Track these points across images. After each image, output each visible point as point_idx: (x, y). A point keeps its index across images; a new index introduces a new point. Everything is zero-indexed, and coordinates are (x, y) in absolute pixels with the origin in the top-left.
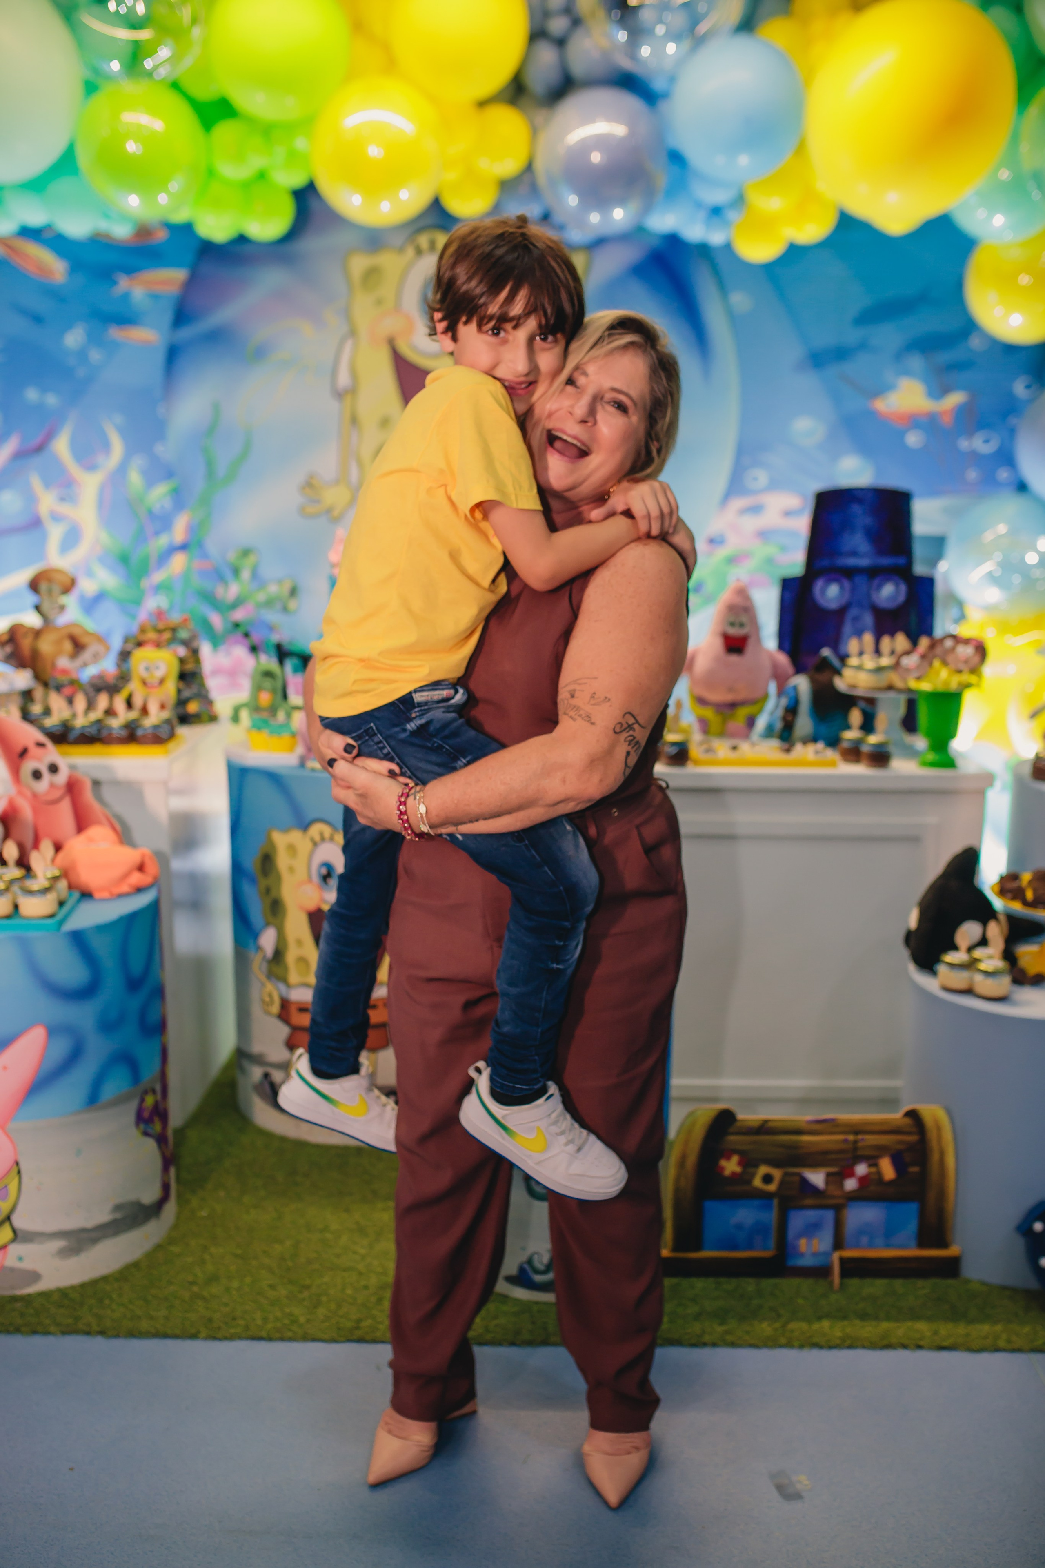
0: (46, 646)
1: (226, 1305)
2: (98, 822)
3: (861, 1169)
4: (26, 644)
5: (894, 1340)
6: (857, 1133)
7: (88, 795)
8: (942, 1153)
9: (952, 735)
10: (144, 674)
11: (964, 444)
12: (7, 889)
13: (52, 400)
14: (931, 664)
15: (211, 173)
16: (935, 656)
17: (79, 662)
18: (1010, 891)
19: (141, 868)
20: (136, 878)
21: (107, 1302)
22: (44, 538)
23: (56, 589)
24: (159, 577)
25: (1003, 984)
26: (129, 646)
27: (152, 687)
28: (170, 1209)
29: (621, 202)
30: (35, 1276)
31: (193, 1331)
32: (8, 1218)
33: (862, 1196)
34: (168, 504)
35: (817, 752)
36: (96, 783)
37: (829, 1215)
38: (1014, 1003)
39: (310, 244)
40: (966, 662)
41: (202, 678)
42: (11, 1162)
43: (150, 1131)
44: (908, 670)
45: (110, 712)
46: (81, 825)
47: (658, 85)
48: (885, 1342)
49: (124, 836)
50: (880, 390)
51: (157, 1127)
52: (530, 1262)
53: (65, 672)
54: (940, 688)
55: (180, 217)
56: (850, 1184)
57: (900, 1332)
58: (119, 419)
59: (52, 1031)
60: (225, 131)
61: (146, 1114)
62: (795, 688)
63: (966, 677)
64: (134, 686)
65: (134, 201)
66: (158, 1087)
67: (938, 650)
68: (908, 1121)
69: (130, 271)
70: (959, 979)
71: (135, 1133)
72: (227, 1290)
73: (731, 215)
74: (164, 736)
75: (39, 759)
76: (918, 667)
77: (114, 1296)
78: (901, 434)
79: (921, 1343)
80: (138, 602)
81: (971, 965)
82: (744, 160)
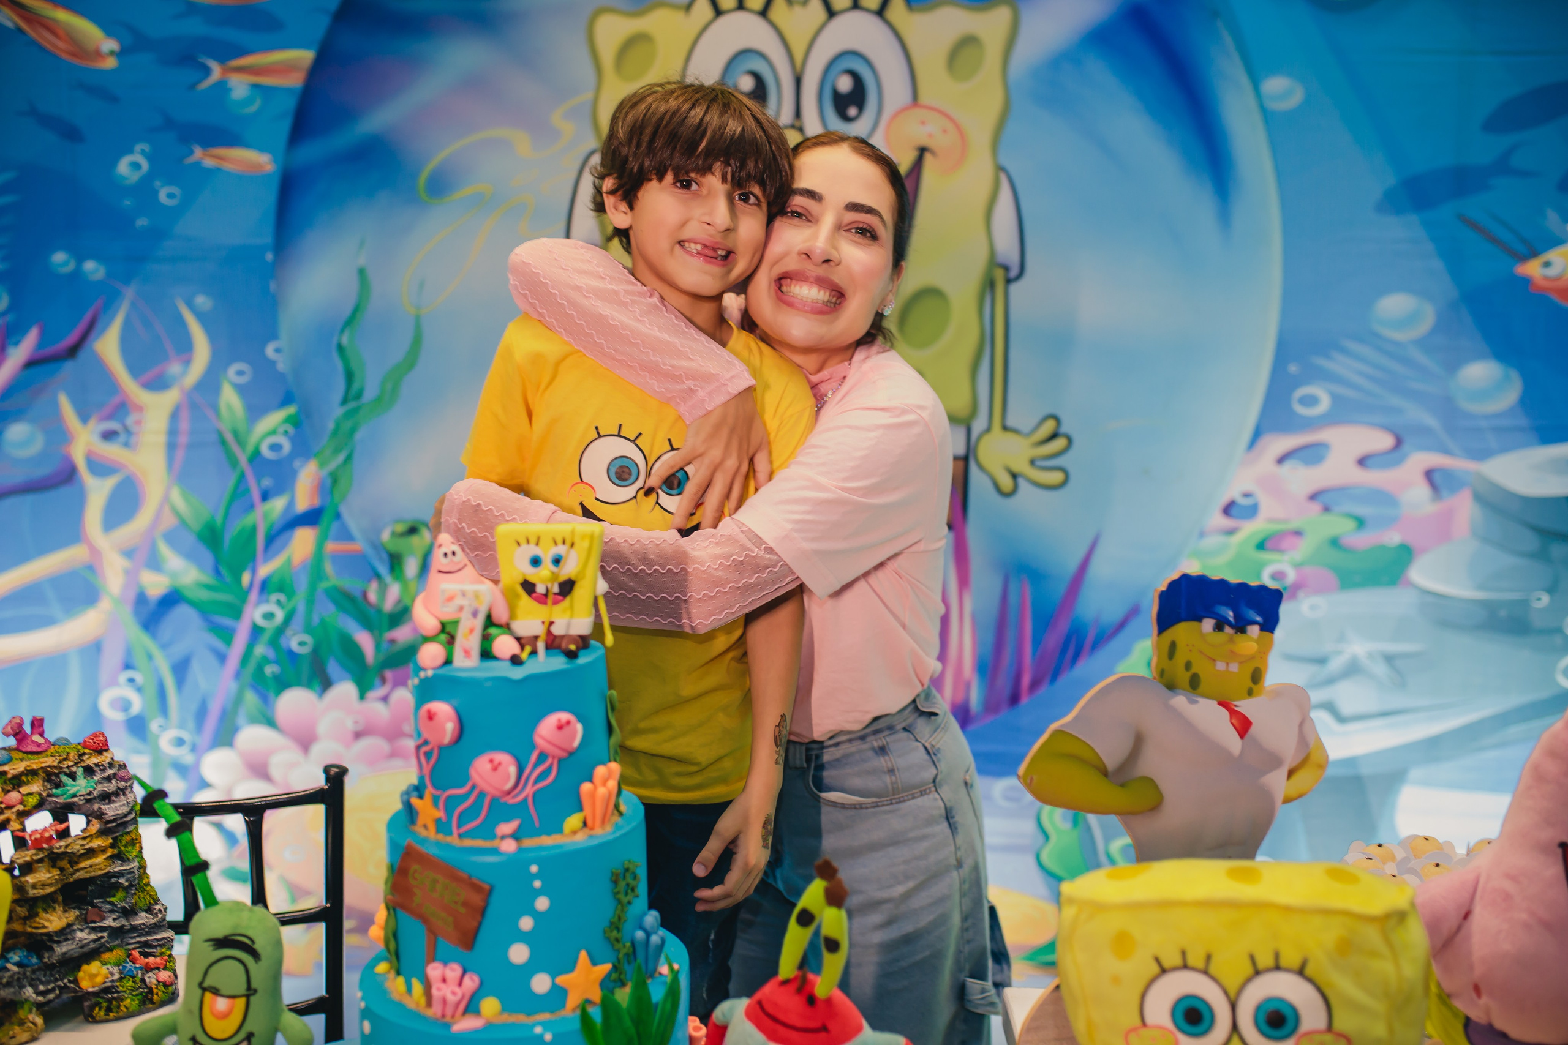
13: (93, 269)
22: (78, 501)
24: (268, 568)
34: (286, 444)
80: (233, 609)
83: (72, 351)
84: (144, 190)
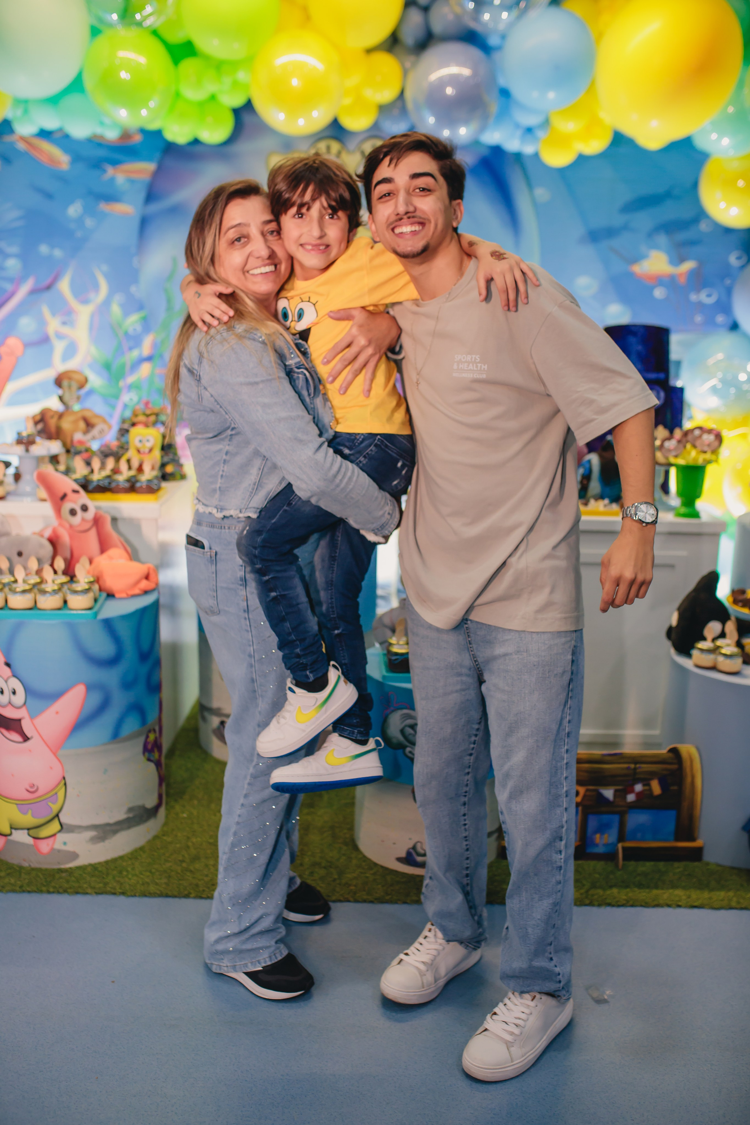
0: (66, 425)
1: (207, 876)
2: (115, 546)
3: (639, 787)
4: (52, 423)
5: (661, 902)
6: (636, 763)
7: (108, 526)
8: (693, 777)
9: (698, 496)
10: (139, 445)
11: (693, 297)
12: (60, 590)
13: (58, 253)
14: (685, 447)
15: (178, 95)
16: (687, 442)
17: (89, 436)
18: (741, 601)
19: (147, 577)
20: (144, 584)
21: (125, 873)
22: (51, 350)
23: (74, 385)
24: (131, 379)
25: (737, 664)
26: (126, 426)
27: (144, 453)
28: (162, 811)
29: (466, 122)
30: (75, 856)
31: (186, 892)
32: (57, 816)
33: (639, 805)
34: (139, 328)
35: (605, 506)
36: (114, 520)
37: (616, 818)
38: (745, 677)
39: (242, 147)
40: (709, 445)
41: (175, 449)
42: (61, 777)
43: (152, 758)
44: (669, 450)
45: (116, 471)
46: (104, 547)
47: (493, 41)
48: (656, 903)
49: (133, 555)
50: (636, 259)
51: (156, 755)
52: (414, 848)
53: (81, 442)
54: (691, 463)
55: (153, 126)
56: (631, 798)
57: (665, 896)
58: (105, 268)
59: (89, 688)
60: (188, 65)
61: (149, 746)
62: (589, 462)
63: (708, 456)
64: (131, 453)
65: (123, 113)
66: (157, 728)
67: (690, 437)
68: (670, 755)
69: (115, 163)
70: (707, 660)
71: (142, 759)
72: (207, 866)
73: (540, 134)
74: (155, 487)
75: (75, 502)
76: (676, 449)
77: (129, 869)
78: (652, 288)
79: (680, 904)
80: (117, 397)
81: (715, 650)
82: (551, 95)
83: (49, 287)
84: (80, 221)
